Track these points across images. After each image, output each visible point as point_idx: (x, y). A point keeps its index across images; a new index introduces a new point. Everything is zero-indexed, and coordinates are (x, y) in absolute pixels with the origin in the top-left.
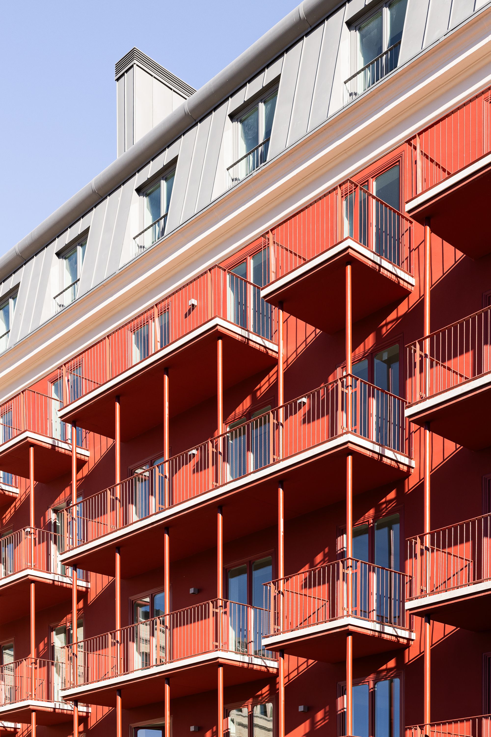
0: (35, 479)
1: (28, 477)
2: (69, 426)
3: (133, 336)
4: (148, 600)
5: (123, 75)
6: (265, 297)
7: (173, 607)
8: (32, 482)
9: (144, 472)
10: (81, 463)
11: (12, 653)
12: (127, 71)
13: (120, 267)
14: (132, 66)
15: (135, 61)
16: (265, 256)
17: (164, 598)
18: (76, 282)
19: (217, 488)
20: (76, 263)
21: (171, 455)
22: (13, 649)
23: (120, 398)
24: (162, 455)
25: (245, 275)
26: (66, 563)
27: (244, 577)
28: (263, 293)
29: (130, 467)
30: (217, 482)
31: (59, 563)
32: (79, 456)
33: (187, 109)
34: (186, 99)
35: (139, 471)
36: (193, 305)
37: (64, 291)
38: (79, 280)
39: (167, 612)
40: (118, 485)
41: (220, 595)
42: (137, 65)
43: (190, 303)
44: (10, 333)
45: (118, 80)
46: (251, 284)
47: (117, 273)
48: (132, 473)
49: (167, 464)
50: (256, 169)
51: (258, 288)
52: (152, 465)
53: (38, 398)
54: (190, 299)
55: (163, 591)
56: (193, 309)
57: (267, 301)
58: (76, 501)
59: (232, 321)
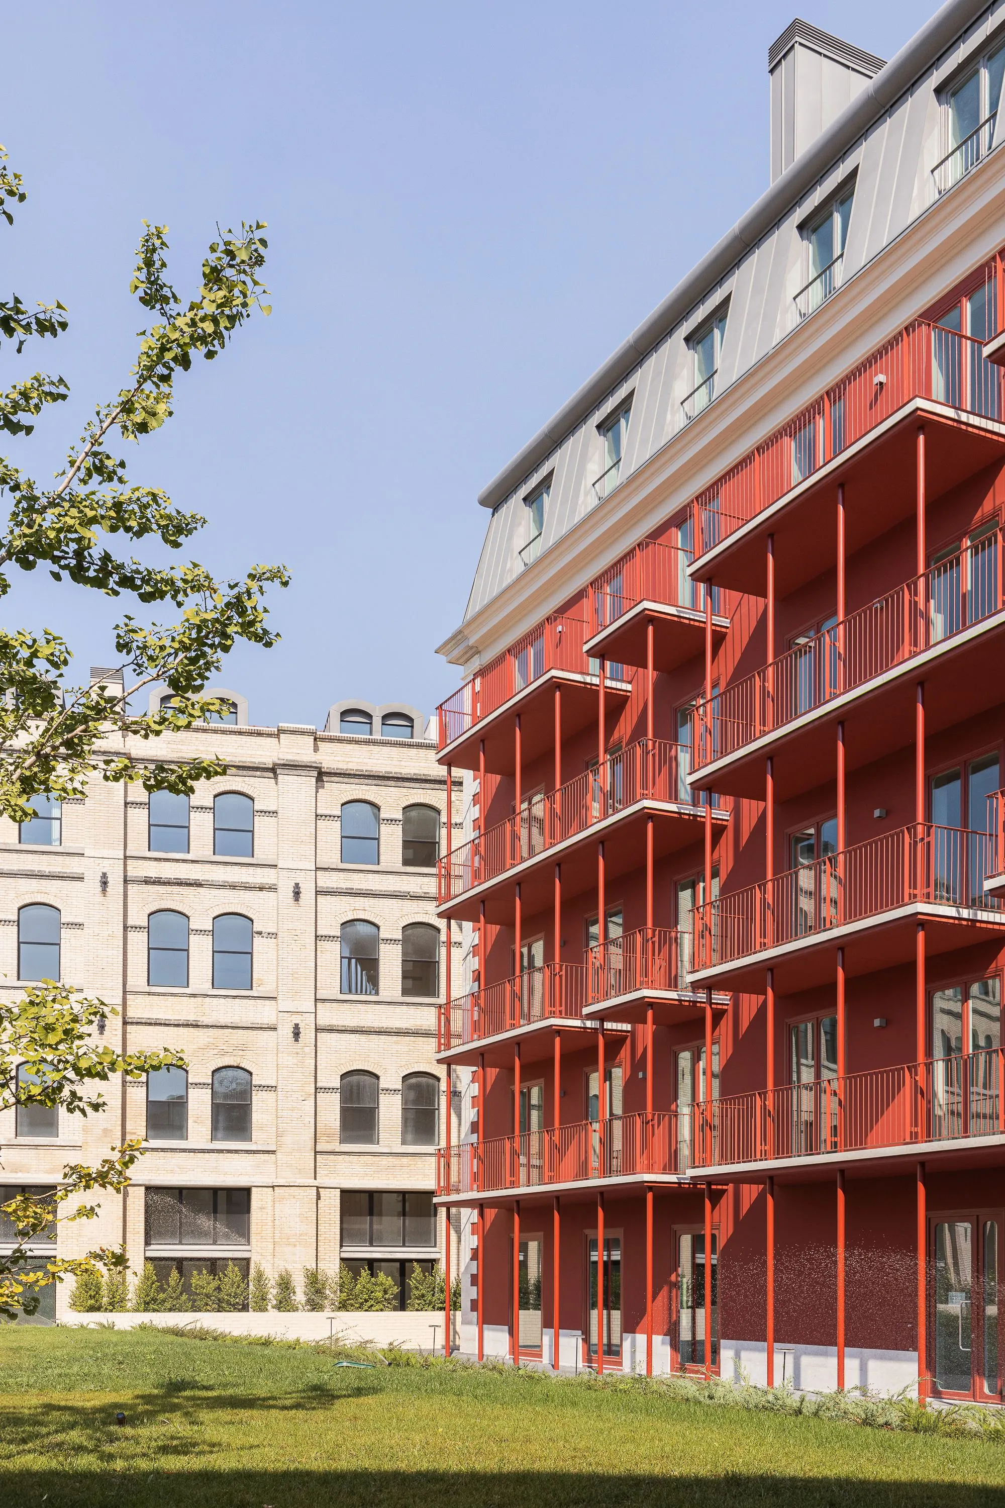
0: (655, 669)
1: (645, 667)
2: (702, 587)
3: (793, 444)
4: (812, 831)
5: (780, 61)
6: (989, 356)
7: (849, 842)
8: (651, 673)
9: (808, 642)
10: (719, 638)
11: (620, 921)
12: (784, 56)
13: (773, 345)
14: (793, 46)
15: (797, 38)
16: (989, 292)
17: (837, 826)
18: (712, 375)
19: (916, 654)
20: (712, 347)
21: (847, 613)
22: (621, 915)
23: (775, 536)
24: (835, 613)
25: (960, 325)
26: (696, 786)
27: (957, 785)
28: (987, 351)
29: (786, 637)
30: (916, 645)
31: (689, 787)
32: (714, 628)
33: (871, 90)
34: (871, 78)
35: (802, 641)
36: (881, 383)
37: (695, 391)
38: (716, 372)
39: (841, 848)
40: (770, 665)
41: (920, 818)
42: (801, 44)
43: (876, 380)
44: (621, 463)
45: (772, 71)
46: (967, 338)
47: (770, 353)
48: (790, 644)
49: (841, 627)
50: (975, 164)
51: (981, 343)
52: (818, 631)
53: (659, 550)
54: (876, 374)
55: (835, 815)
56: (881, 389)
57: (993, 362)
58: (711, 694)
59: (942, 400)
